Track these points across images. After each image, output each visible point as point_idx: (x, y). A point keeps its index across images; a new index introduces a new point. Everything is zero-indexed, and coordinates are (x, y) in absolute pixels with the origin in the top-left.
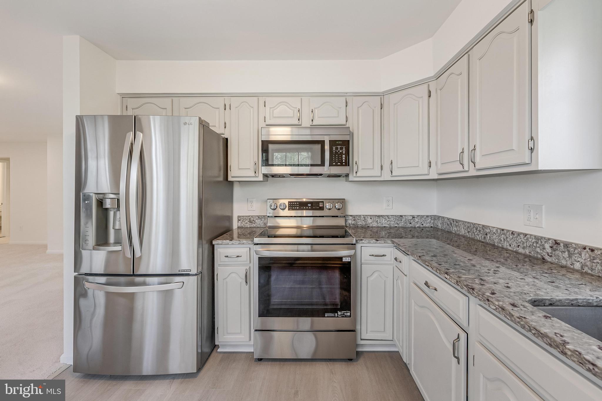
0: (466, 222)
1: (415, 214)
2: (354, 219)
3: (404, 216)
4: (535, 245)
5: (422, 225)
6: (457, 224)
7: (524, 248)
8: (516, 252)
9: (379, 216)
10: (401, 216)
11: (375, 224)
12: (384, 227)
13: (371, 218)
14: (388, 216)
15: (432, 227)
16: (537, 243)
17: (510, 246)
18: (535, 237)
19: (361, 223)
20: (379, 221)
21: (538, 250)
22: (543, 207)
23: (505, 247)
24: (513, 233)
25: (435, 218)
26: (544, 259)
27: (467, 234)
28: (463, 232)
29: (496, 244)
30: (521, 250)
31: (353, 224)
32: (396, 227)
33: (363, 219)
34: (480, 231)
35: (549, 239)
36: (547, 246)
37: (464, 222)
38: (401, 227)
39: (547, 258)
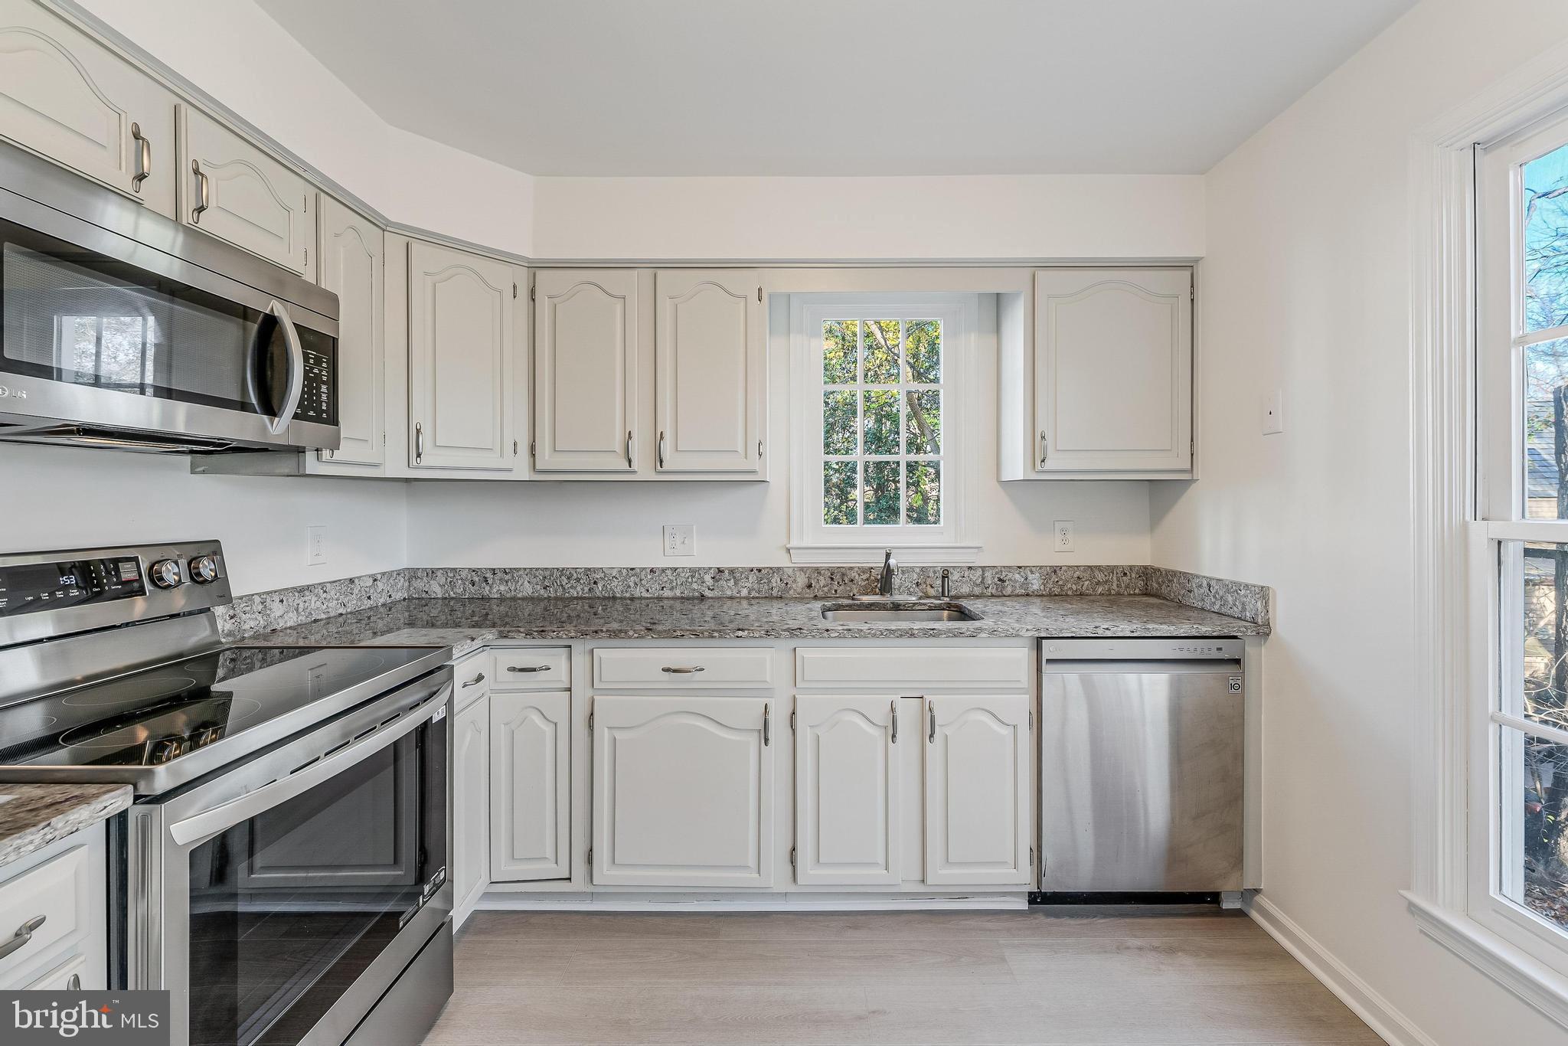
0: (537, 569)
1: (377, 569)
2: (231, 612)
3: (356, 581)
4: (690, 580)
5: (390, 596)
6: (507, 577)
7: (672, 589)
8: (660, 599)
9: (301, 590)
10: (352, 581)
11: (292, 620)
12: (316, 621)
13: (282, 601)
14: (322, 585)
15: (405, 599)
16: (693, 577)
17: (648, 591)
18: (690, 569)
19: (252, 624)
20: (301, 606)
21: (695, 586)
22: (694, 527)
23: (637, 594)
24: (652, 571)
25: (412, 574)
26: (703, 596)
27: (542, 592)
28: (527, 590)
29: (618, 595)
30: (667, 593)
31: (230, 634)
32: (341, 614)
33: (260, 607)
34: (578, 580)
35: (710, 568)
36: (708, 578)
37: (531, 572)
38: (351, 613)
39: (707, 593)
